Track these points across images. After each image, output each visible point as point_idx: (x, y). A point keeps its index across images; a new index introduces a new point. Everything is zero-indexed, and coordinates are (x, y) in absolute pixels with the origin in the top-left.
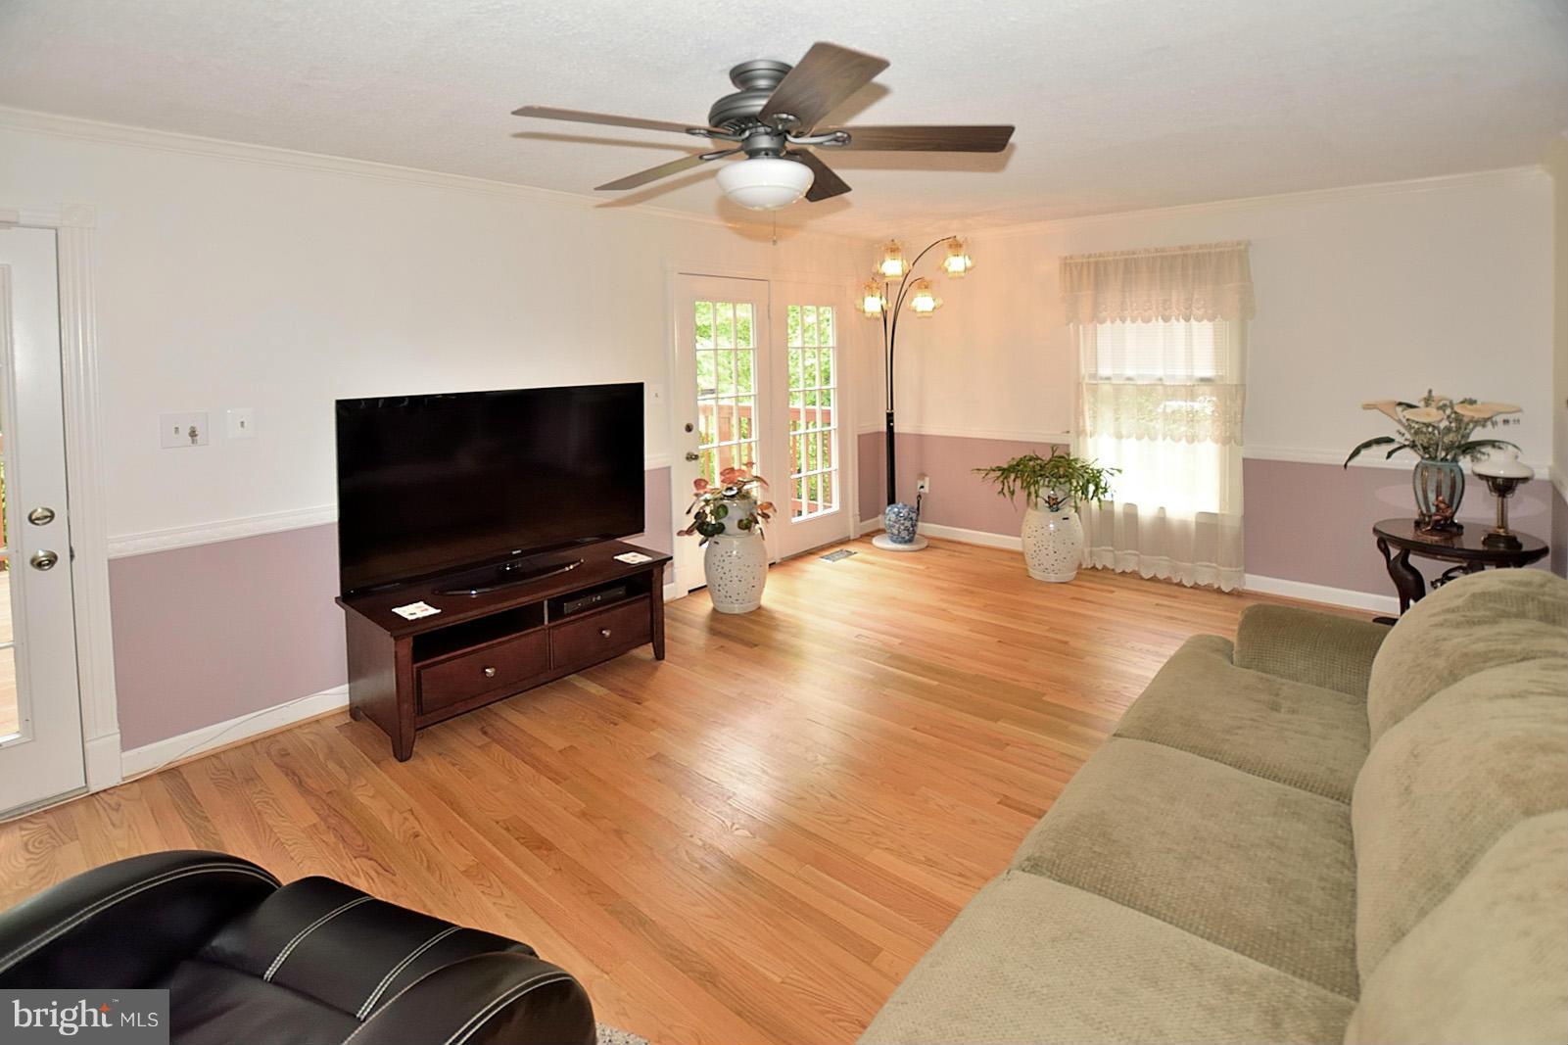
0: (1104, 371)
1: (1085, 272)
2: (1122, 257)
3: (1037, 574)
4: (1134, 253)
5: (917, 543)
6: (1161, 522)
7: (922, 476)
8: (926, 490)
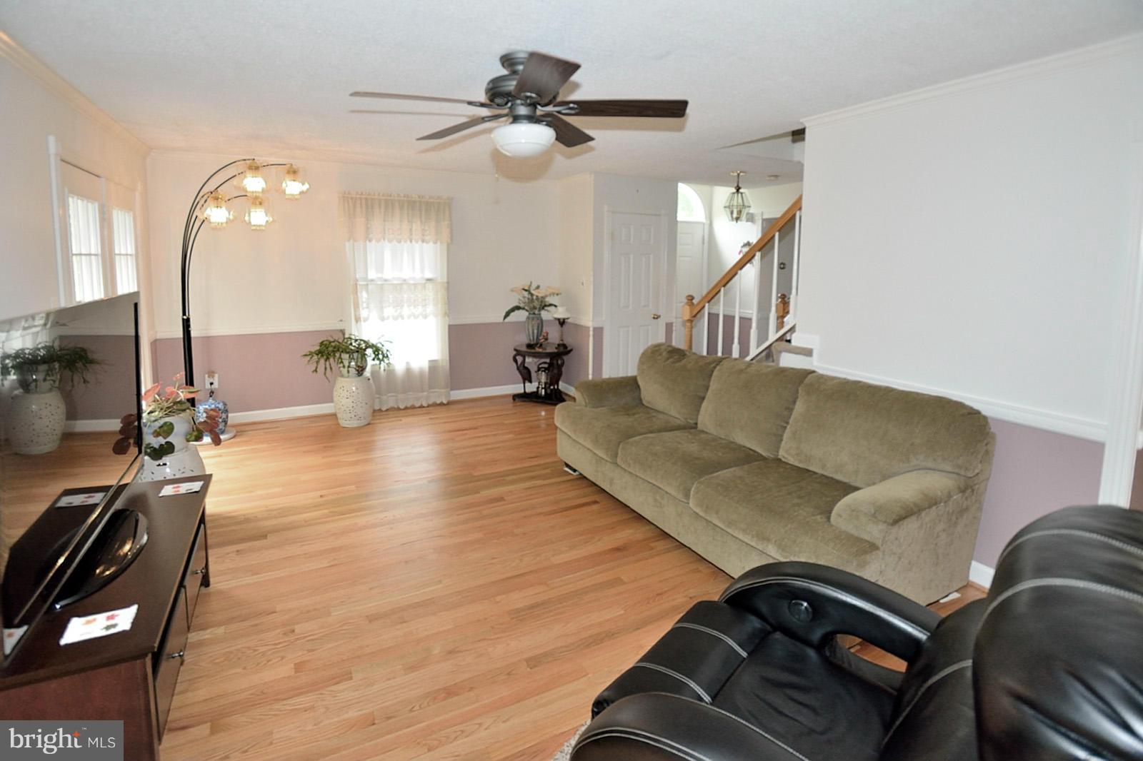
0: (372, 274)
1: (358, 205)
2: (383, 198)
3: (344, 423)
4: (391, 196)
5: (227, 433)
6: (408, 371)
7: (211, 374)
8: (216, 385)
